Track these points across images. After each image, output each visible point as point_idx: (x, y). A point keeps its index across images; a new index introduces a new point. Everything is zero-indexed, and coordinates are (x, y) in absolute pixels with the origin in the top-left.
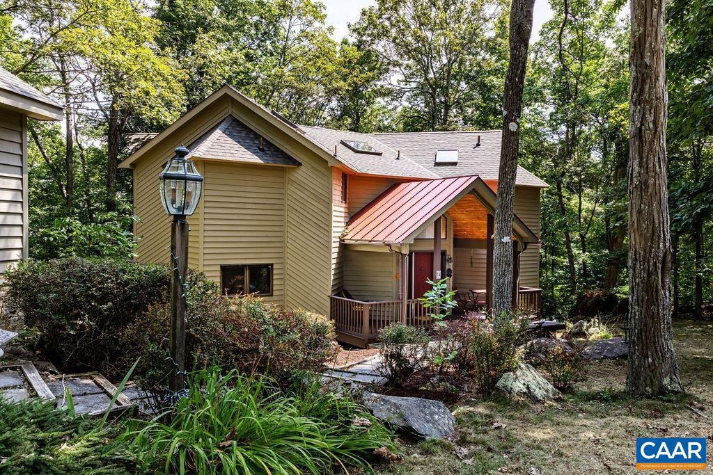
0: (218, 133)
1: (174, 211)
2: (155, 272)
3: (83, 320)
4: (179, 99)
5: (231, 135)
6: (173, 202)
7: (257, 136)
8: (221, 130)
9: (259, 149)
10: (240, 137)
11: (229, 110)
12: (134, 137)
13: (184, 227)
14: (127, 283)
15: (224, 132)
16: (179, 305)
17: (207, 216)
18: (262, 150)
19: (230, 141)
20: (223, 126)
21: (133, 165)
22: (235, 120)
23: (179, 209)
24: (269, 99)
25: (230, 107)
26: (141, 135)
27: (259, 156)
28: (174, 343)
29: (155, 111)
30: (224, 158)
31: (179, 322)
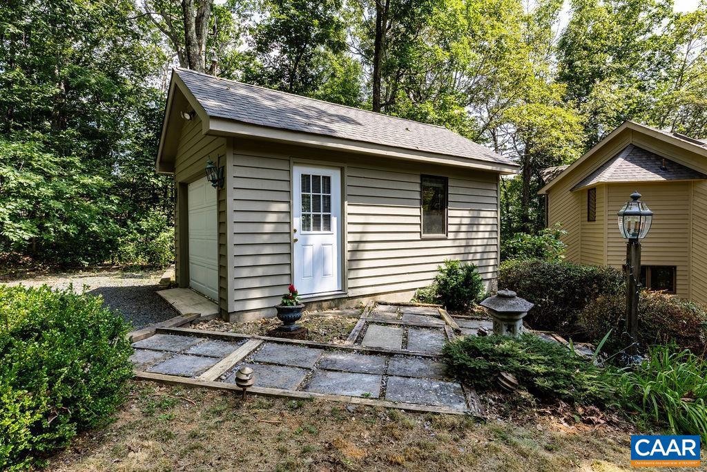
0: (620, 161)
1: (629, 236)
2: (592, 271)
3: (546, 299)
4: (581, 138)
5: (632, 161)
6: (629, 230)
7: (658, 158)
8: (622, 158)
9: (661, 169)
10: (642, 161)
11: (630, 140)
12: (547, 171)
13: (638, 247)
14: (572, 278)
15: (626, 159)
16: (633, 298)
17: (610, 226)
18: (664, 169)
19: (632, 165)
20: (624, 154)
21: (548, 191)
22: (636, 147)
23: (633, 235)
24: (664, 119)
25: (631, 138)
26: (551, 169)
27: (661, 175)
28: (630, 323)
29: (563, 151)
30: (627, 180)
31: (633, 310)
